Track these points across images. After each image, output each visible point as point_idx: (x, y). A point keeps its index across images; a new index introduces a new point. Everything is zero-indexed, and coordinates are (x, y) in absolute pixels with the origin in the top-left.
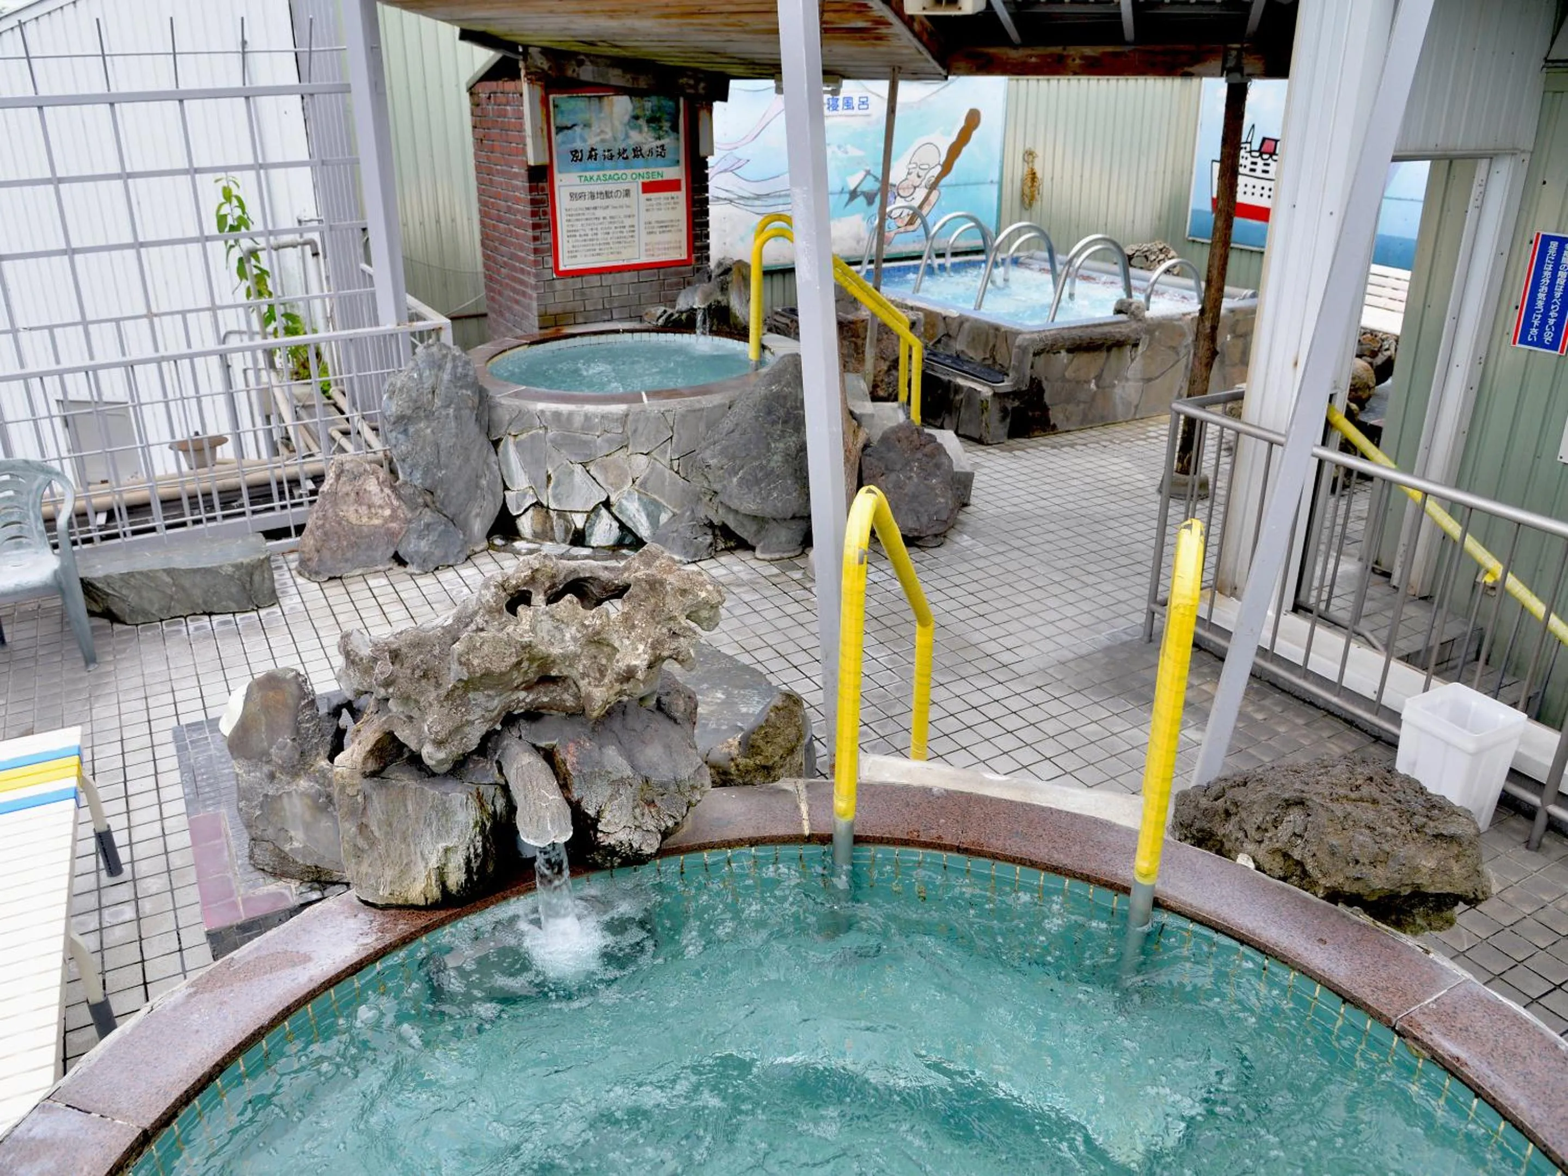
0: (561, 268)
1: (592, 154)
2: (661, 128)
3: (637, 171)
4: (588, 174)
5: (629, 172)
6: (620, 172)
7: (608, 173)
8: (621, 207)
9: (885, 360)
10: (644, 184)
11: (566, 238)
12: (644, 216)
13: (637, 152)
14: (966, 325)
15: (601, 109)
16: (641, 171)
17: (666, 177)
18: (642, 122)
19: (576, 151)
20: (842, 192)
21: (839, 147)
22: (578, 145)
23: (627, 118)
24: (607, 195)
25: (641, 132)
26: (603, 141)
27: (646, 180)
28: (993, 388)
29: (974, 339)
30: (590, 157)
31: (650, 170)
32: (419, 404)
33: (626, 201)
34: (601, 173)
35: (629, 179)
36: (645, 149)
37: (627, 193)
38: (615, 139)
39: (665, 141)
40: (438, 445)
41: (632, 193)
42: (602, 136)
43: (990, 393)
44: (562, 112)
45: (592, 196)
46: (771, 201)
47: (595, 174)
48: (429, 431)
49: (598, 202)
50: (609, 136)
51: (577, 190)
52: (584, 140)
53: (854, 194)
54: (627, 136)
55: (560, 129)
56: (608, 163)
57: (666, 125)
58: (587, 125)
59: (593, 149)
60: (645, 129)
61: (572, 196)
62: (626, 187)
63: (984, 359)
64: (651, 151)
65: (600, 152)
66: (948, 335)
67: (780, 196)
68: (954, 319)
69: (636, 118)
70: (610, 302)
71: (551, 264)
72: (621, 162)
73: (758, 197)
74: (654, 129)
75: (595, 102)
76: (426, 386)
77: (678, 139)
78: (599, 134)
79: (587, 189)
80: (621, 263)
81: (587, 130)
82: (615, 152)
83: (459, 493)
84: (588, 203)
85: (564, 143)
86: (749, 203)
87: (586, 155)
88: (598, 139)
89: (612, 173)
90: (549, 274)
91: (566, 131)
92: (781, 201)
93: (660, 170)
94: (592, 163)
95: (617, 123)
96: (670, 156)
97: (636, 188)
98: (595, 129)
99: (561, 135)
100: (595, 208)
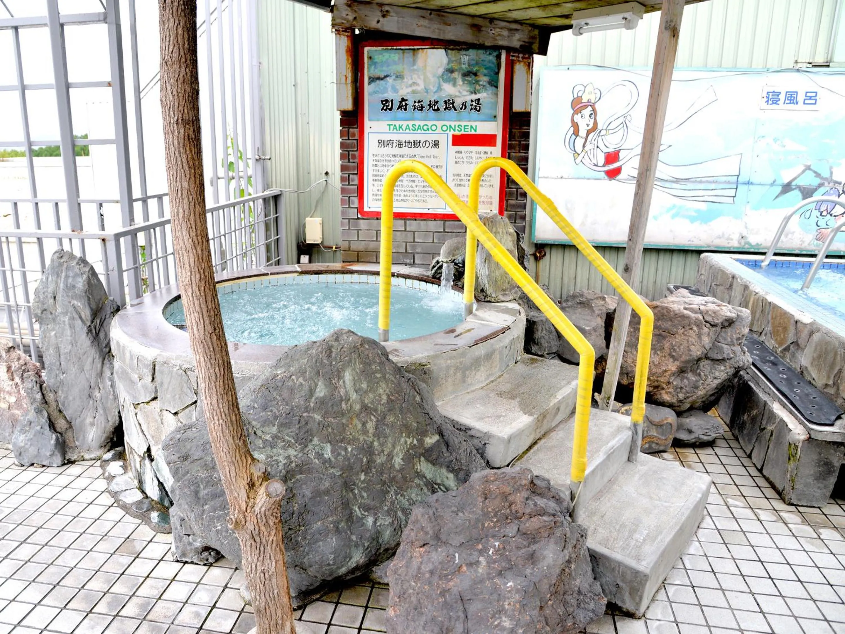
0: (366, 209)
1: (403, 105)
2: (477, 82)
3: (448, 123)
4: (397, 123)
5: (439, 124)
6: (430, 123)
7: (417, 123)
8: (429, 157)
9: (675, 359)
10: (454, 136)
11: (371, 182)
12: (453, 169)
13: (449, 105)
14: (816, 337)
15: (414, 62)
16: (453, 124)
17: (479, 132)
18: (456, 75)
19: (387, 101)
20: (773, 184)
21: (775, 140)
22: (389, 95)
23: (441, 71)
24: (415, 144)
25: (454, 85)
26: (414, 92)
27: (457, 133)
28: (809, 430)
29: (819, 357)
30: (400, 107)
31: (463, 124)
32: (45, 306)
33: (434, 151)
34: (410, 123)
35: (439, 130)
36: (458, 103)
37: (436, 144)
38: (427, 91)
39: (482, 96)
40: (58, 349)
41: (440, 144)
42: (415, 88)
43: (803, 437)
44: (375, 64)
45: (400, 145)
46: (690, 186)
47: (404, 124)
48: (53, 333)
49: (405, 150)
50: (421, 87)
51: (386, 137)
52: (396, 91)
53: (787, 188)
54: (440, 89)
55: (372, 80)
56: (418, 113)
57: (484, 80)
58: (399, 76)
59: (403, 100)
60: (460, 82)
61: (381, 143)
62: (435, 137)
63: (827, 385)
64: (464, 105)
65: (410, 103)
66: (795, 343)
67: (701, 182)
68: (805, 325)
69: (451, 71)
70: (414, 247)
71: (356, 205)
72: (431, 113)
73: (677, 181)
74: (470, 83)
75: (409, 55)
76: (49, 290)
77: (496, 94)
78: (411, 86)
79: (395, 137)
80: (426, 211)
81: (399, 81)
82: (425, 104)
83: (74, 399)
84: (397, 151)
85: (375, 92)
86: (667, 185)
87: (396, 105)
88: (410, 90)
89: (422, 123)
90: (353, 213)
91: (378, 82)
92: (702, 186)
93: (474, 124)
94: (401, 113)
95: (430, 75)
96: (485, 110)
97: (446, 140)
98: (408, 80)
99: (373, 85)
100: (402, 156)
